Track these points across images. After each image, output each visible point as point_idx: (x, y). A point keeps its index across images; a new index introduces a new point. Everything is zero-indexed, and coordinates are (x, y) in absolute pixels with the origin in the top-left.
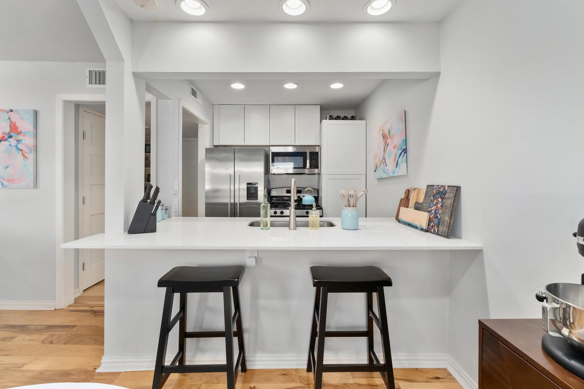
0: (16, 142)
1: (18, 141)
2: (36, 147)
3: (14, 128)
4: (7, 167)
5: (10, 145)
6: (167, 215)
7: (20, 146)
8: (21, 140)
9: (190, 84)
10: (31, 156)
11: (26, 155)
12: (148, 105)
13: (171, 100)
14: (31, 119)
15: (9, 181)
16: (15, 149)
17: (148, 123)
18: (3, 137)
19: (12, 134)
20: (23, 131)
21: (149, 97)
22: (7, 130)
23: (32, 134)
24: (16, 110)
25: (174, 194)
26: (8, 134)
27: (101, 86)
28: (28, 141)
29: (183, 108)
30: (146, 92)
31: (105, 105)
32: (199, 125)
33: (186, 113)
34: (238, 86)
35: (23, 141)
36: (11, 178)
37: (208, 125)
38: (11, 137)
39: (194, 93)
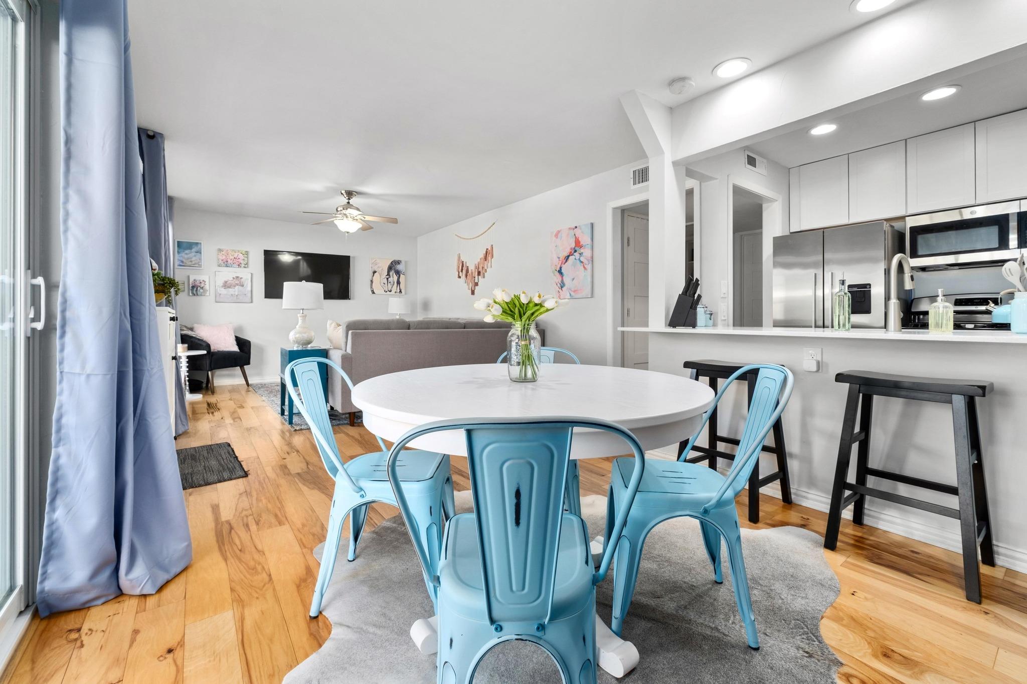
0: (579, 255)
1: (580, 254)
2: (592, 257)
3: (578, 243)
4: (573, 279)
5: (575, 259)
6: (712, 321)
7: (582, 259)
8: (582, 253)
9: (745, 150)
10: (589, 267)
11: (585, 266)
12: (690, 193)
13: (717, 179)
14: (589, 231)
15: (575, 291)
16: (578, 261)
17: (689, 218)
18: (571, 252)
19: (576, 248)
20: (584, 244)
21: (691, 183)
22: (573, 245)
23: (589, 246)
24: (579, 226)
25: (722, 298)
26: (574, 249)
27: (645, 184)
28: (587, 252)
29: (733, 186)
30: (687, 177)
31: (648, 204)
32: (764, 206)
33: (738, 191)
34: (824, 129)
35: (584, 254)
36: (576, 289)
37: (777, 202)
38: (575, 251)
39: (752, 161)
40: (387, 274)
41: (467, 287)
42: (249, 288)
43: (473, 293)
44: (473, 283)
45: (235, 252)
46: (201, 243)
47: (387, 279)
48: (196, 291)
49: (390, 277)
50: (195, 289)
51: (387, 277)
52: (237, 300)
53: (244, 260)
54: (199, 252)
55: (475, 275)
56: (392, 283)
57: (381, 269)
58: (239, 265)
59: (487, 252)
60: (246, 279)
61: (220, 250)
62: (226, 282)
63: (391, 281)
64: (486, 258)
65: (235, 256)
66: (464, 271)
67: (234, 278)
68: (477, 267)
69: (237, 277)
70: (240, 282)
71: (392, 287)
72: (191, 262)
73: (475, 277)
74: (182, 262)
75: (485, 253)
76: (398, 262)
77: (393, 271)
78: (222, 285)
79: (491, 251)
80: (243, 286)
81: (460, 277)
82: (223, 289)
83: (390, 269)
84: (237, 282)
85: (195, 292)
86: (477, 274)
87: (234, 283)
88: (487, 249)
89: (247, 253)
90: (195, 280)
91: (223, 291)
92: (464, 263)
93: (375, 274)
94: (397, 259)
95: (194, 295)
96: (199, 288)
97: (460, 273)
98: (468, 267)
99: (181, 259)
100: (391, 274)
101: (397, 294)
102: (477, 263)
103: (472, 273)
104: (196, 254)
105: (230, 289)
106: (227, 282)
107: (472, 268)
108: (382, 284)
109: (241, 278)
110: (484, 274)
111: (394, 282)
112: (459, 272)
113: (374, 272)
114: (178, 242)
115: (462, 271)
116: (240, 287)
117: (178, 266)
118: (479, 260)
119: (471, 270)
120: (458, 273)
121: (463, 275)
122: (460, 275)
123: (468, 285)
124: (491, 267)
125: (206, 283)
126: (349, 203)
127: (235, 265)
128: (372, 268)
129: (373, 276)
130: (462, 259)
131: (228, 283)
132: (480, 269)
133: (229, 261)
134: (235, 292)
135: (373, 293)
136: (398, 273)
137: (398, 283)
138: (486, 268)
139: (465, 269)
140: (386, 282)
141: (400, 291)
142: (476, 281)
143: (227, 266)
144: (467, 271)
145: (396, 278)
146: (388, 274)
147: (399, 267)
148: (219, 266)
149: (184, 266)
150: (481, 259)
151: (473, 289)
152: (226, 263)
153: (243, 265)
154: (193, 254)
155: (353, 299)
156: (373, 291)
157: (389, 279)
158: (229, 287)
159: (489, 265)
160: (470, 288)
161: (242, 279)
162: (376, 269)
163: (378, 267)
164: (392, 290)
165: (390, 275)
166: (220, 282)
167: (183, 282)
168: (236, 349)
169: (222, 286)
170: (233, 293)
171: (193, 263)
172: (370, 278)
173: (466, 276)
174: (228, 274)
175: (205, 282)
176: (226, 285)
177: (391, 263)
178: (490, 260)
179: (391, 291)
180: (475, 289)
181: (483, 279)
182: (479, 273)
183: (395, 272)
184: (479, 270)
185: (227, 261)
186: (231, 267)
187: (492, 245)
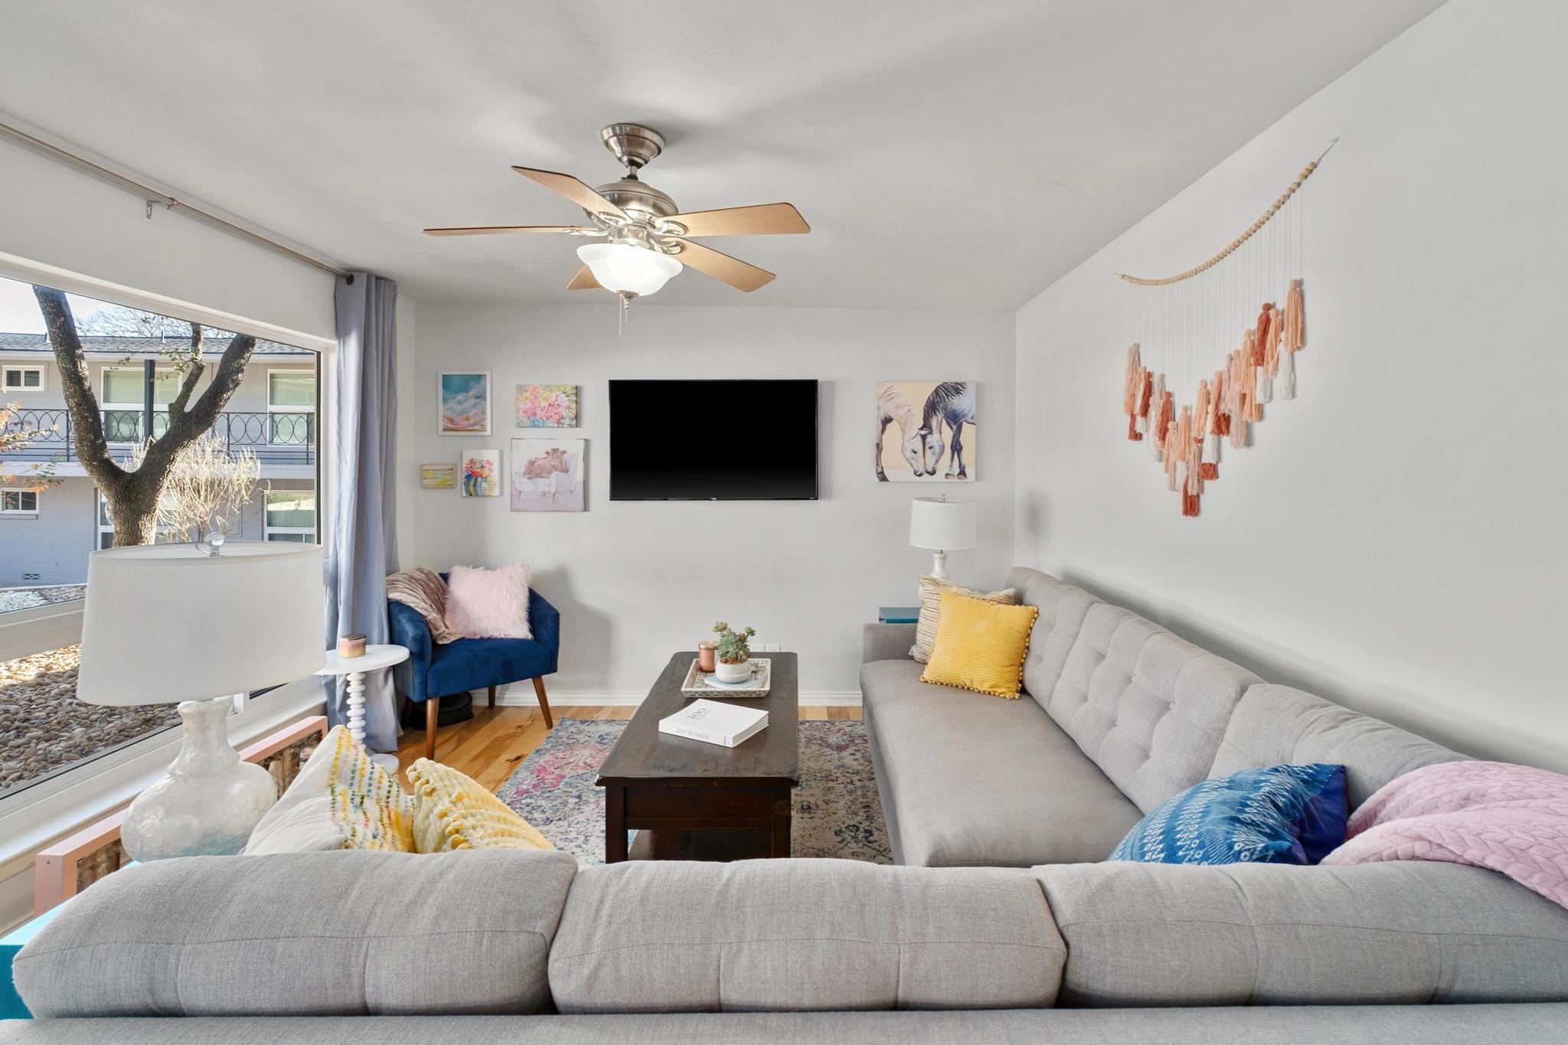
40: (921, 423)
41: (1166, 477)
42: (579, 476)
43: (1191, 506)
44: (1195, 468)
45: (551, 391)
46: (485, 375)
47: (924, 437)
48: (475, 485)
49: (931, 433)
50: (472, 482)
51: (923, 432)
52: (552, 503)
53: (569, 407)
54: (481, 397)
55: (1201, 429)
56: (937, 449)
57: (906, 409)
58: (558, 423)
59: (1265, 323)
60: (574, 454)
61: (521, 389)
62: (532, 463)
63: (936, 445)
64: (1259, 352)
65: (552, 400)
66: (1154, 413)
67: (548, 453)
68: (1213, 396)
69: (555, 451)
70: (561, 462)
71: (937, 461)
72: (468, 419)
73: (1201, 441)
74: (452, 421)
75: (1253, 325)
76: (957, 389)
77: (940, 416)
78: (523, 470)
79: (1289, 319)
80: (566, 471)
81: (1136, 436)
82: (525, 480)
83: (931, 408)
84: (555, 462)
85: (471, 489)
86: (1209, 425)
87: (548, 466)
88: (1268, 307)
89: (577, 391)
90: (472, 461)
91: (526, 485)
92: (1155, 380)
93: (889, 426)
94: (951, 378)
95: (471, 495)
96: (479, 479)
97: (1139, 419)
98: (1169, 395)
99: (450, 414)
100: (934, 423)
101: (951, 480)
102: (1210, 377)
103: (1188, 420)
104: (477, 400)
105: (541, 480)
106: (534, 462)
107: (1187, 398)
108: (909, 454)
109: (564, 452)
110: (1248, 427)
111: (943, 447)
112: (1133, 417)
113: (887, 421)
114: (444, 376)
115: (1145, 412)
116: (561, 474)
117: (445, 430)
118: (1222, 365)
119: (1186, 409)
120: (1128, 419)
121: (1149, 427)
122: (1140, 427)
123: (1171, 469)
124: (1293, 392)
125: (492, 467)
126: (633, 177)
127: (550, 423)
128: (879, 408)
129: (883, 431)
130: (1148, 363)
131: (536, 464)
132: (1230, 406)
133: (540, 414)
134: (549, 485)
135: (883, 478)
136: (955, 419)
137: (957, 448)
138: (1259, 398)
139: (1156, 403)
140: (920, 449)
141: (962, 473)
142: (1208, 458)
143: (535, 426)
144: (1167, 413)
145: (948, 434)
146: (926, 425)
147: (960, 403)
148: (519, 426)
149: (455, 430)
150: (1231, 359)
151: (1192, 491)
152: (532, 418)
153: (567, 422)
154: (472, 401)
155: (830, 497)
156: (882, 473)
157: (929, 439)
158: (538, 476)
159: (1280, 382)
160: (1180, 482)
161: (565, 456)
162: (889, 409)
163: (897, 406)
164: (938, 467)
165: (930, 428)
166: (520, 464)
167: (450, 467)
168: (520, 631)
169: (524, 474)
170: (546, 489)
171: (472, 422)
172: (874, 440)
173: (1163, 433)
174: (535, 444)
175: (492, 465)
176: (533, 471)
177: (936, 391)
178: (1284, 364)
179: (933, 473)
180: (1201, 489)
181: (1244, 450)
182: (1222, 424)
183: (946, 417)
184: (1223, 409)
185: (535, 414)
186: (544, 426)
187: (1298, 284)
